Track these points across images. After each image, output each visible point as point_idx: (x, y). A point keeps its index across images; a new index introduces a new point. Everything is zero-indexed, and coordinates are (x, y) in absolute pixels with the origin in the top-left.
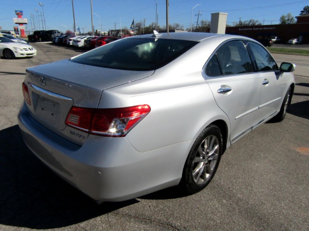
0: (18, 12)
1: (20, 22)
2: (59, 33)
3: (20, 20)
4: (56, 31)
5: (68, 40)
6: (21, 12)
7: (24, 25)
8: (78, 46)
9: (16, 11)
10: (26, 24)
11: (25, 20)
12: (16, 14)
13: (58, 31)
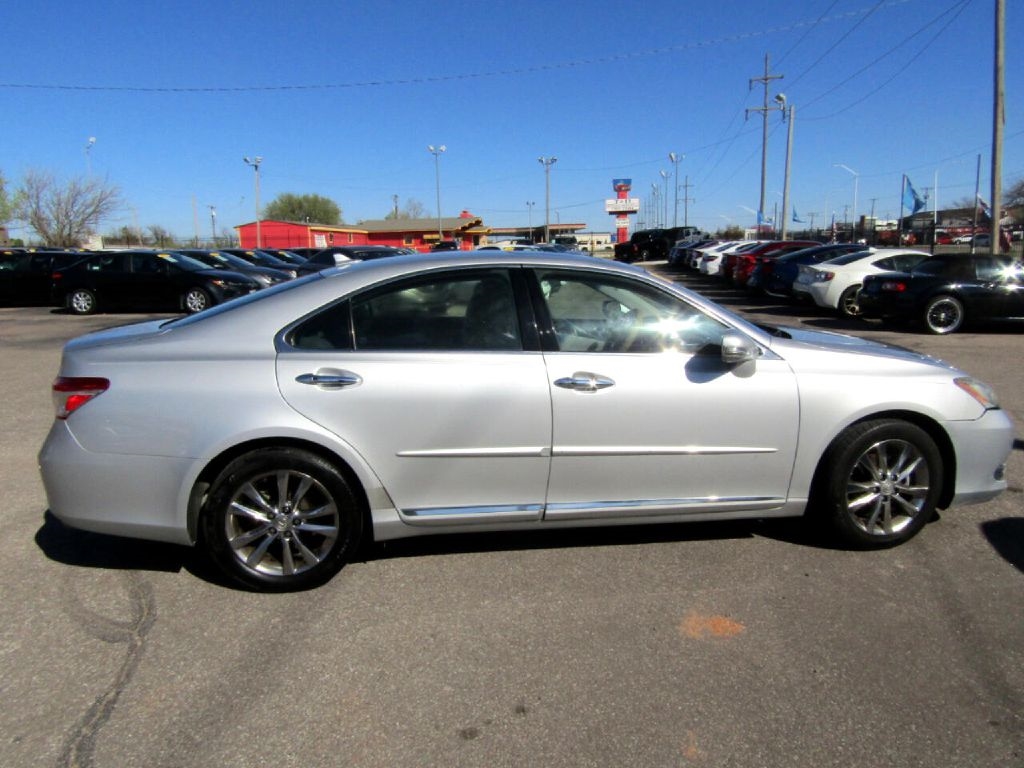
0: (619, 184)
1: (621, 210)
2: (699, 233)
3: (622, 205)
4: (692, 231)
5: (694, 254)
6: (628, 182)
7: (629, 216)
8: (707, 272)
9: (615, 182)
10: (634, 212)
11: (633, 202)
12: (615, 190)
13: (695, 229)
